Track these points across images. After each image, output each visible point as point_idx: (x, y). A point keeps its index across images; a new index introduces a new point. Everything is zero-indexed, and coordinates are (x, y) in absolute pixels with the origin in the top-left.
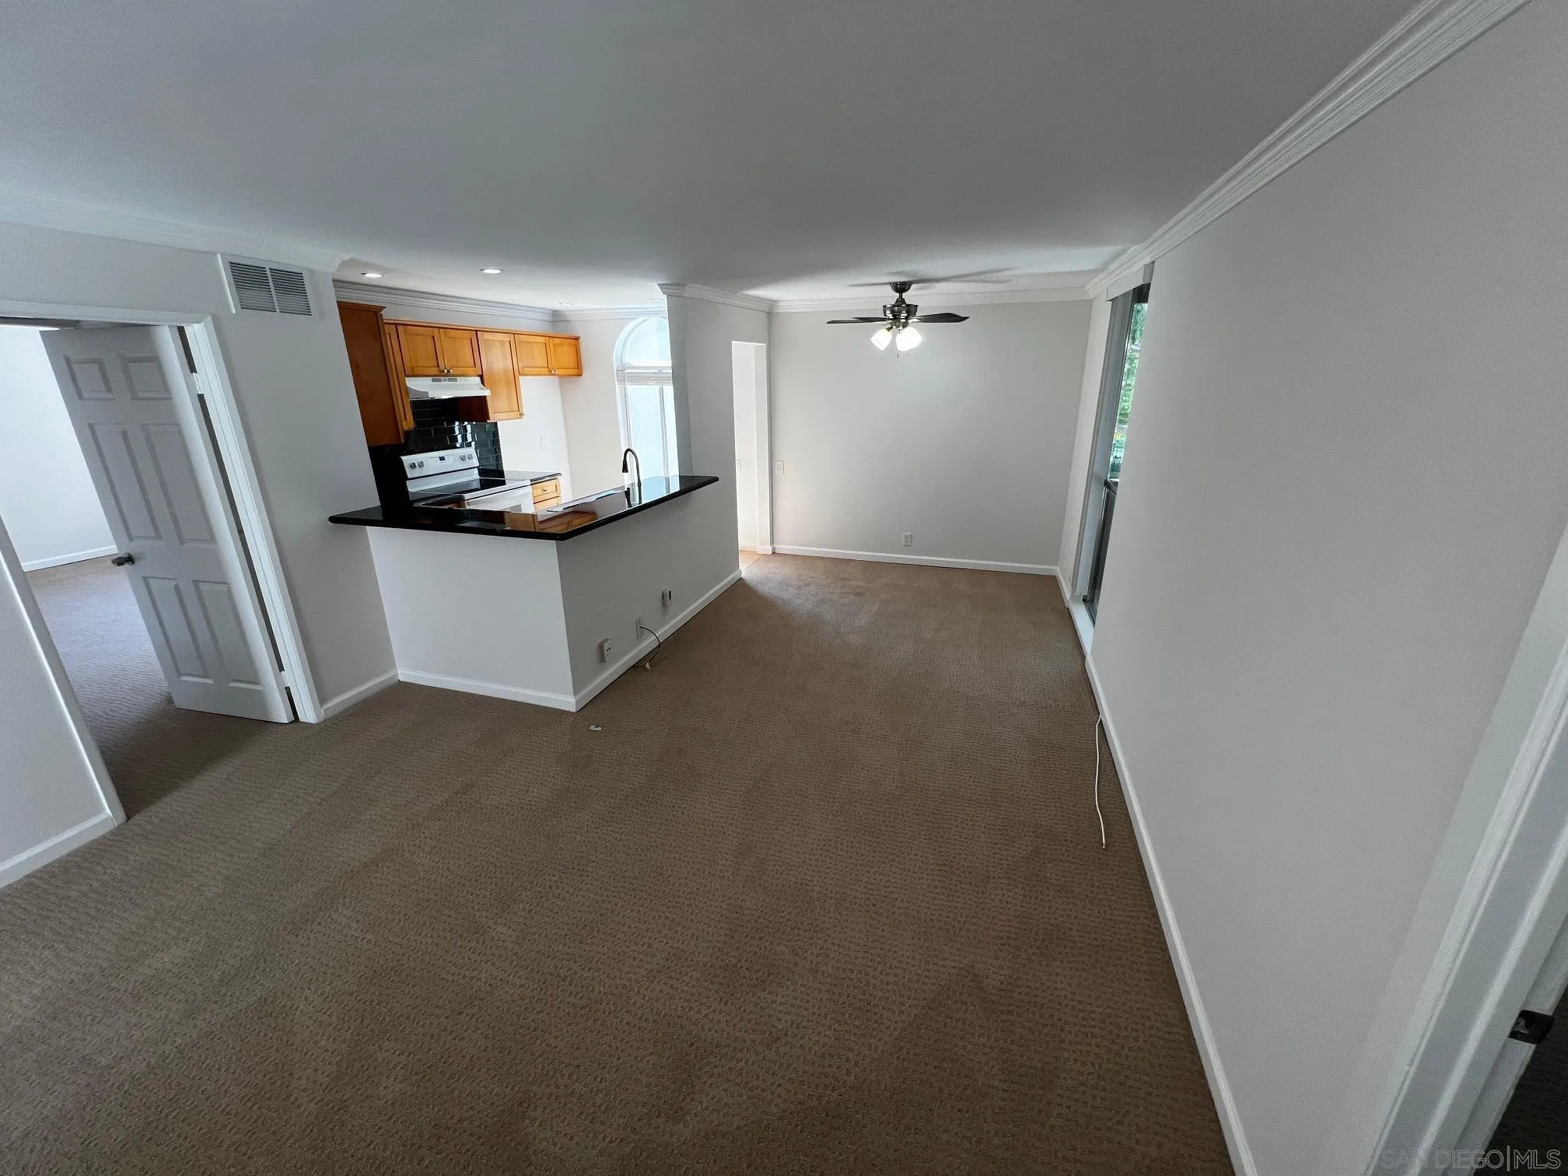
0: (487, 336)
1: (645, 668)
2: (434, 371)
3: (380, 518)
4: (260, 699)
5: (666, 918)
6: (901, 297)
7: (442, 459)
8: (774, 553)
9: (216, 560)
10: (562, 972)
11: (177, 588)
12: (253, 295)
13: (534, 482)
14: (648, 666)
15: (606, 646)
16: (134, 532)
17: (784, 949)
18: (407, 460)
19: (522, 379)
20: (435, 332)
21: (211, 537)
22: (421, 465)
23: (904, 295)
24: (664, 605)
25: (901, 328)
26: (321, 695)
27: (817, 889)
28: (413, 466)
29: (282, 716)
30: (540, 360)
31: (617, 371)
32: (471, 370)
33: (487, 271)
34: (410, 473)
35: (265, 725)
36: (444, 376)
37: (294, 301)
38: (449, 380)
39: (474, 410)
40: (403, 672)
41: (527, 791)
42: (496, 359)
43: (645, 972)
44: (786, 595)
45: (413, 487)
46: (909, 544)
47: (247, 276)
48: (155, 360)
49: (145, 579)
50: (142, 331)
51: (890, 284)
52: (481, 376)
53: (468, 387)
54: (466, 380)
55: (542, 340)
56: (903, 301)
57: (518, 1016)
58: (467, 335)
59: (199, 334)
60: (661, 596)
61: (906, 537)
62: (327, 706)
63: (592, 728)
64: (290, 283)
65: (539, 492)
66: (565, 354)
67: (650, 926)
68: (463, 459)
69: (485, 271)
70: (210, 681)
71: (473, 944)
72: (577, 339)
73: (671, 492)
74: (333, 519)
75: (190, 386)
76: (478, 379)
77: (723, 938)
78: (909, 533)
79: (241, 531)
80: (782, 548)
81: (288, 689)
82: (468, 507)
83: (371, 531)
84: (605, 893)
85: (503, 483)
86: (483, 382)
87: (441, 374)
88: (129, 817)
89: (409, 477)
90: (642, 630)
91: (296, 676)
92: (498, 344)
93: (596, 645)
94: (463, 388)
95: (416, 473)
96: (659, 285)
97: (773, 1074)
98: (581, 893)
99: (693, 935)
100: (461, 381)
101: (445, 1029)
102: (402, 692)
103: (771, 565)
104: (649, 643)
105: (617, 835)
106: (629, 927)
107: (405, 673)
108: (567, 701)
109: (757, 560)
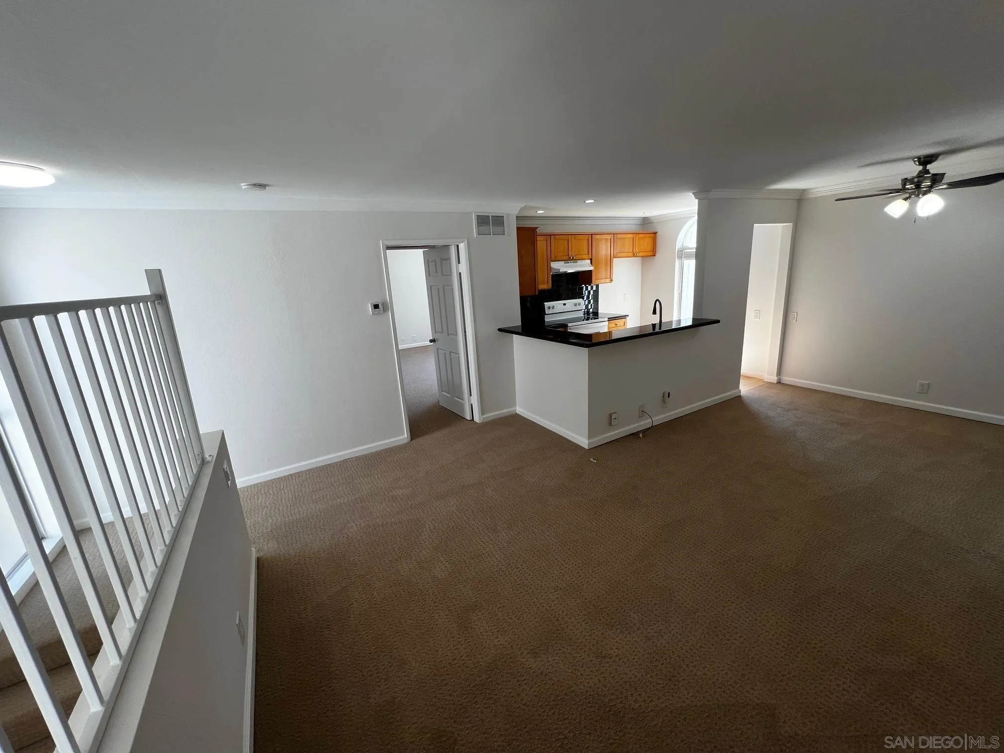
0: (598, 237)
1: (639, 436)
2: (566, 258)
3: (520, 331)
4: (462, 406)
5: (579, 567)
6: (925, 168)
7: (565, 304)
8: (779, 382)
9: (455, 342)
10: (519, 565)
11: (445, 353)
12: (484, 228)
13: (610, 319)
14: (641, 435)
15: (614, 416)
16: (437, 330)
17: (636, 617)
18: (547, 304)
19: (615, 260)
20: (569, 237)
21: (456, 334)
22: (553, 307)
23: (929, 167)
24: (664, 402)
25: (921, 196)
26: (483, 411)
27: (679, 598)
28: (549, 308)
29: (468, 417)
30: (628, 247)
31: (678, 251)
32: (586, 256)
33: (587, 202)
34: (547, 311)
35: (460, 418)
36: (570, 260)
37: (499, 229)
38: (573, 262)
39: (585, 277)
40: (519, 409)
41: (545, 479)
42: (603, 249)
43: (554, 585)
44: (771, 413)
45: (547, 319)
46: (924, 391)
47: (483, 220)
48: (448, 259)
49: (437, 349)
50: (446, 247)
51: (913, 158)
52: (591, 260)
53: (584, 266)
54: (582, 262)
55: (631, 236)
56: (928, 172)
57: (492, 572)
58: (587, 237)
59: (462, 246)
60: (662, 395)
61: (922, 385)
62: (485, 416)
63: (592, 460)
64: (498, 221)
65: (613, 325)
66: (646, 244)
67: (568, 566)
68: (575, 305)
69: (586, 202)
70: (449, 396)
71: (490, 534)
72: (655, 233)
73: (681, 326)
74: (500, 330)
75: (457, 268)
76: (589, 261)
77: (604, 592)
78: (928, 382)
79: (465, 332)
80: (786, 379)
81: (472, 404)
82: (569, 331)
83: (515, 337)
84: (556, 541)
85: (598, 319)
86: (591, 263)
87: (569, 259)
88: (411, 440)
89: (547, 313)
90: (643, 413)
91: (475, 400)
92: (603, 241)
93: (609, 413)
94: (582, 266)
95: (551, 311)
96: (693, 193)
97: (591, 671)
98: (545, 535)
99: (588, 582)
100: (579, 262)
101: (465, 561)
102: (516, 419)
103: (774, 391)
104: (645, 423)
105: (576, 517)
106: (558, 561)
107: (520, 410)
108: (584, 442)
109: (760, 386)
